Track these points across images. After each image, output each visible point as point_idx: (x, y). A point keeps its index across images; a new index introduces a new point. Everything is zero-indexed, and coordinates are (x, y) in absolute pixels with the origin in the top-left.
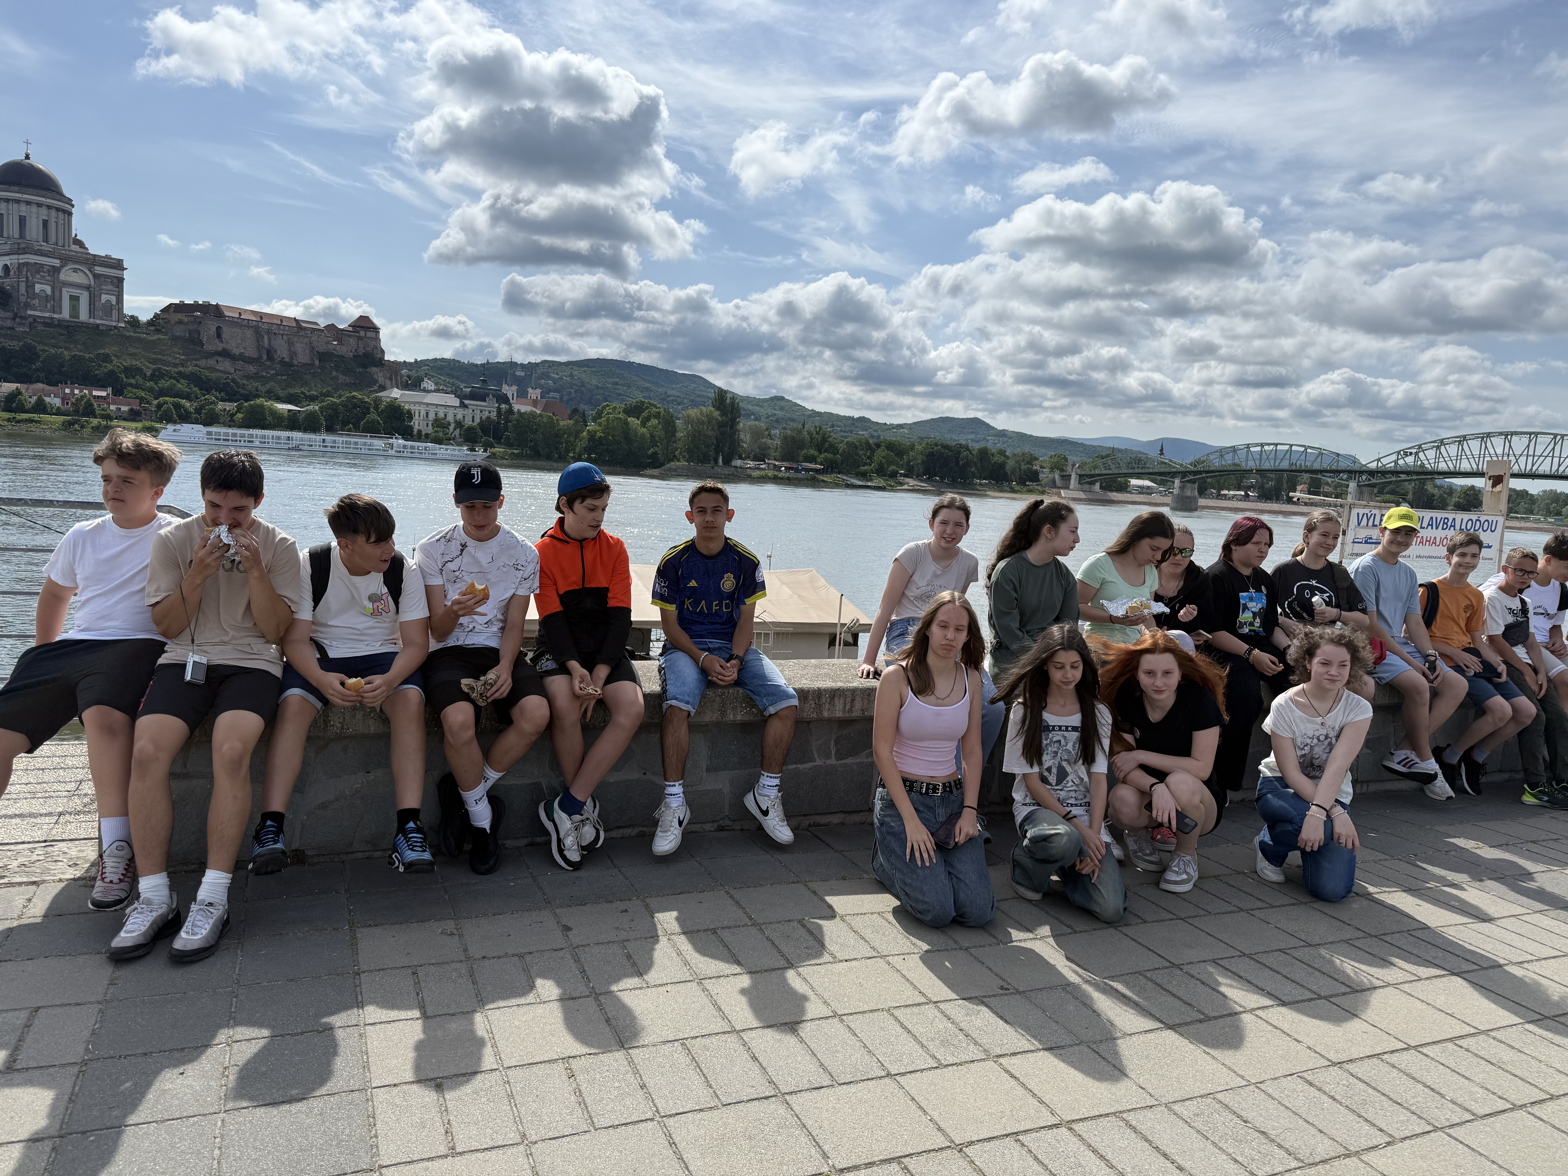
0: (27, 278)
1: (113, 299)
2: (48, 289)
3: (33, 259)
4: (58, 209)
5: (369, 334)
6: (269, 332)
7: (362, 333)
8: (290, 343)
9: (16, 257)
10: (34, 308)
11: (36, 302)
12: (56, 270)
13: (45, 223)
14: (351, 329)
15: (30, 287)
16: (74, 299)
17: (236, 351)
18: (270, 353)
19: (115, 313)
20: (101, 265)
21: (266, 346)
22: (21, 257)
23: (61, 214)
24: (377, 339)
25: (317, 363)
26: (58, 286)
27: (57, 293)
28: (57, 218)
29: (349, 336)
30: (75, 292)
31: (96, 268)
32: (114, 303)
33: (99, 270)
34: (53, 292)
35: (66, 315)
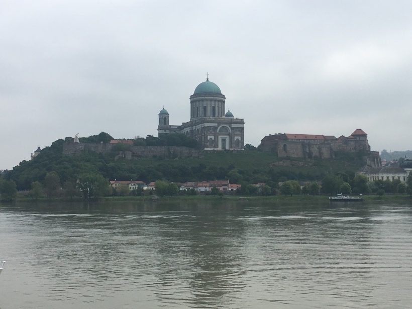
0: (205, 133)
1: (239, 138)
2: (213, 137)
3: (207, 125)
4: (219, 101)
5: (362, 138)
6: (309, 144)
7: (358, 138)
8: (320, 149)
9: (201, 125)
10: (207, 147)
11: (208, 144)
12: (216, 128)
13: (214, 108)
14: (352, 137)
15: (206, 137)
16: (224, 140)
17: (293, 156)
18: (310, 155)
19: (240, 144)
20: (234, 123)
21: (308, 151)
22: (203, 124)
23: (220, 104)
24: (366, 140)
25: (334, 157)
26: (217, 135)
27: (216, 139)
28: (218, 105)
29: (351, 141)
30: (224, 137)
31: (232, 125)
32: (240, 140)
33: (234, 125)
34: (215, 138)
35: (220, 148)
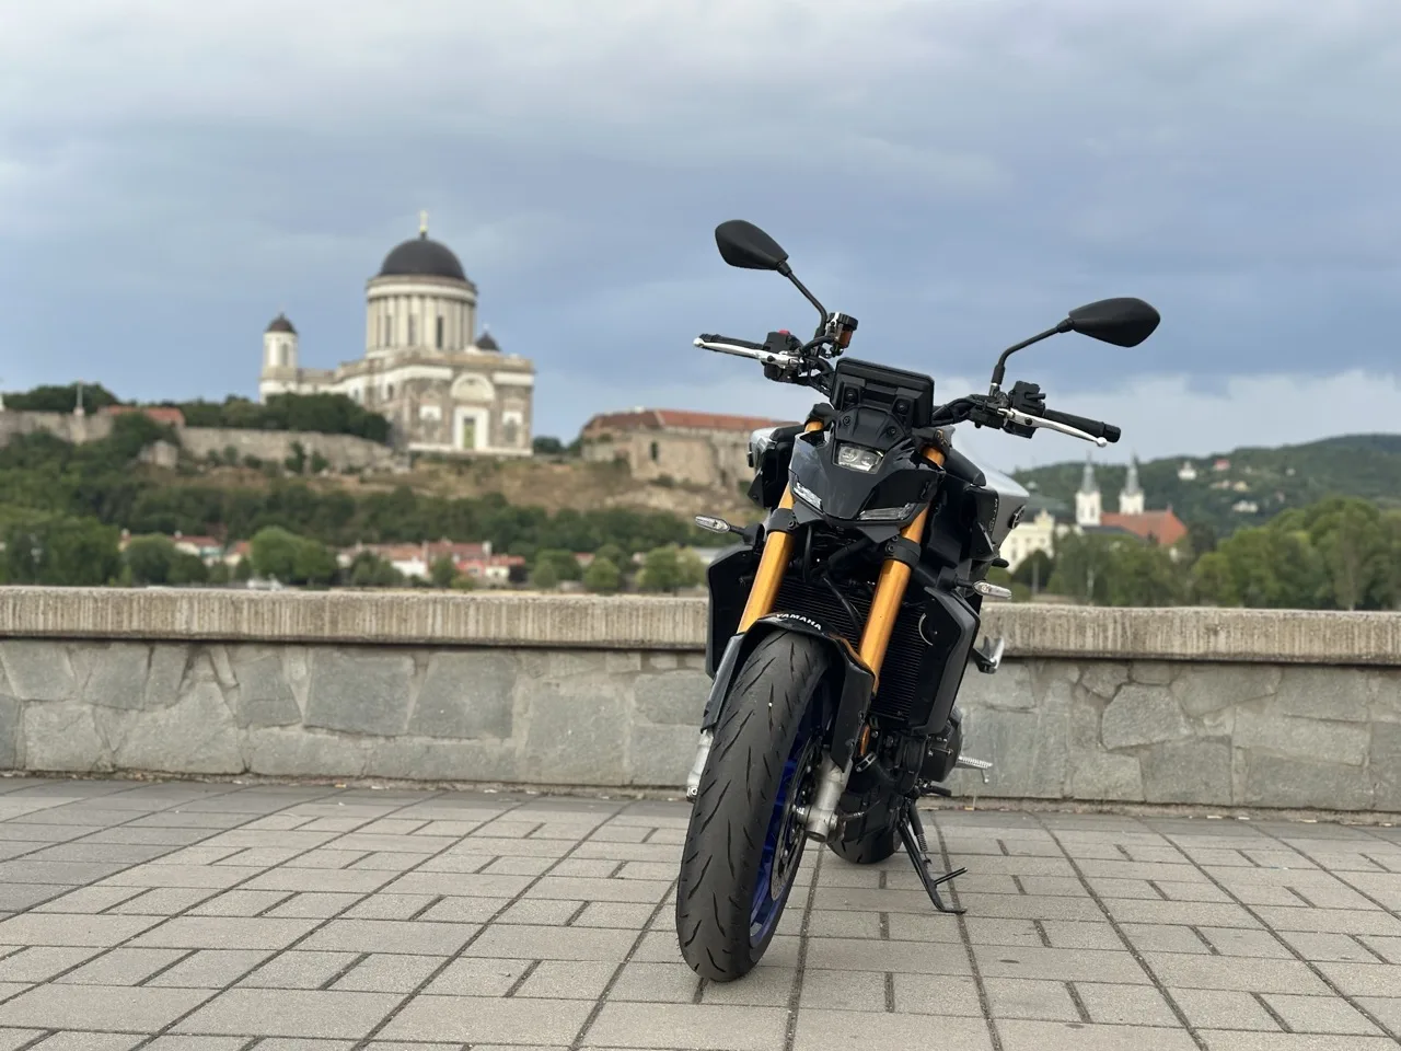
0: (413, 399)
1: (517, 416)
2: (437, 412)
3: (420, 372)
4: (458, 301)
9: (402, 371)
10: (418, 439)
11: (421, 431)
12: (447, 384)
13: (441, 321)
15: (415, 410)
16: (470, 421)
17: (678, 477)
19: (520, 436)
20: (504, 371)
22: (407, 370)
26: (450, 406)
27: (448, 416)
28: (455, 312)
30: (471, 412)
31: (498, 375)
32: (519, 422)
34: (443, 414)
35: (458, 445)
